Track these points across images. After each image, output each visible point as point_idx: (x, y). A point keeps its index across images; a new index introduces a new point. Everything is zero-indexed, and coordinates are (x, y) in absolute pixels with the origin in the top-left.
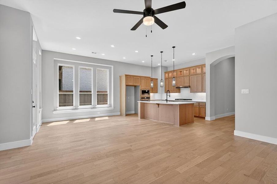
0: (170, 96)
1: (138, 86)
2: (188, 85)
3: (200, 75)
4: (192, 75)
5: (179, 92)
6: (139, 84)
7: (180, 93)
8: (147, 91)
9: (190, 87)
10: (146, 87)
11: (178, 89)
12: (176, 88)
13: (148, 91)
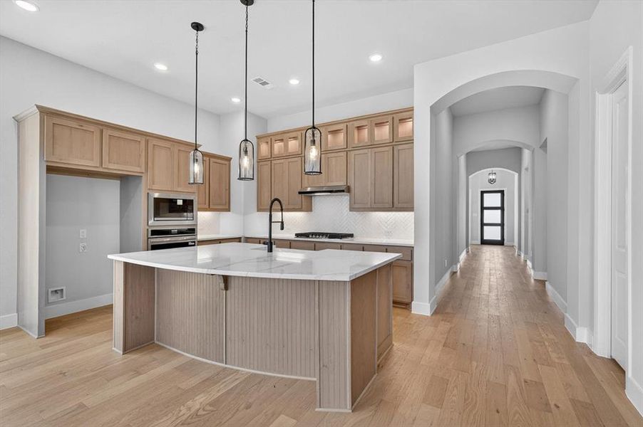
0: (282, 223)
1: (137, 178)
2: (341, 183)
3: (387, 149)
4: (356, 148)
5: (309, 209)
6: (138, 169)
7: (311, 211)
8: (180, 202)
9: (348, 190)
10: (179, 185)
11: (305, 198)
12: (300, 193)
13: (184, 201)
